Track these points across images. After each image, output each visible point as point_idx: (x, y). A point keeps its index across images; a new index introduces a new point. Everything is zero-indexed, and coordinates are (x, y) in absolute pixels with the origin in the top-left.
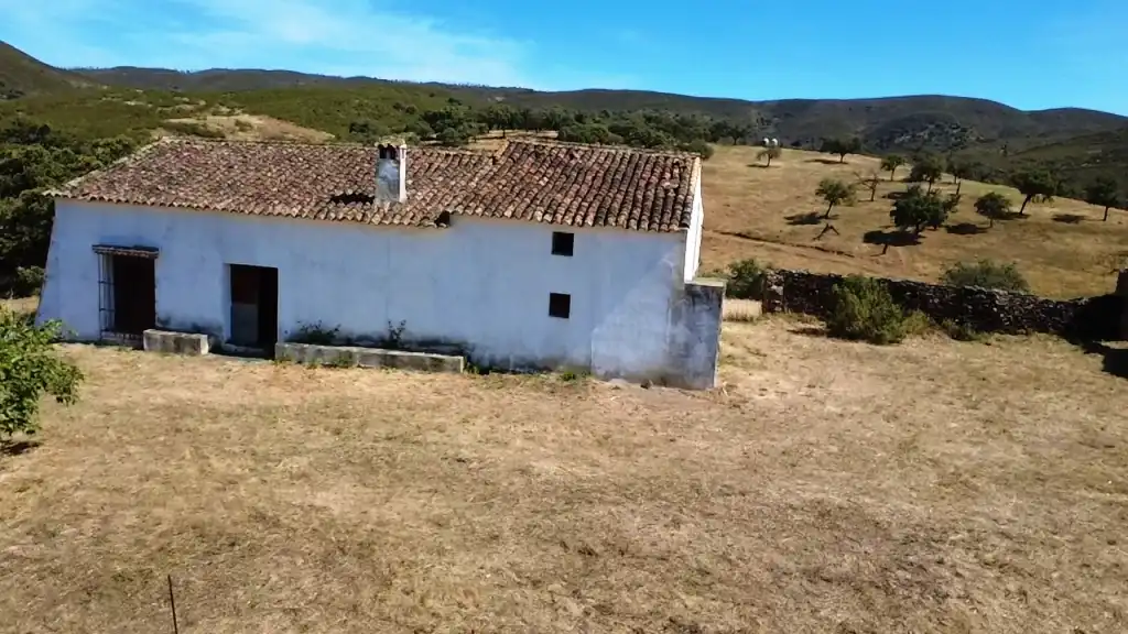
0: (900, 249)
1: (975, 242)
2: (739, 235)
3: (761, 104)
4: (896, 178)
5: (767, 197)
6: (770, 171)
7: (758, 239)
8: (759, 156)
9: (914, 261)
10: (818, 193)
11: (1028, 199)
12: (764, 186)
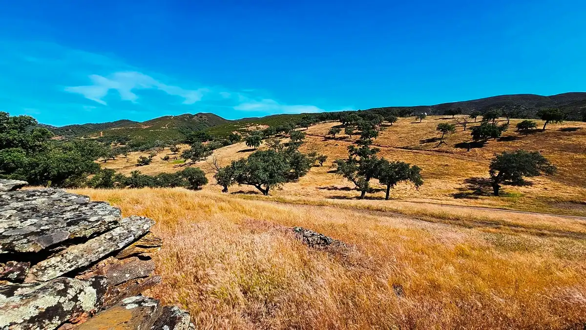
0: (476, 149)
1: (517, 144)
2: (403, 148)
3: (433, 106)
4: (477, 121)
5: (418, 133)
6: (421, 124)
7: (410, 149)
8: (416, 119)
9: (484, 153)
10: (438, 129)
11: (547, 122)
12: (417, 129)
